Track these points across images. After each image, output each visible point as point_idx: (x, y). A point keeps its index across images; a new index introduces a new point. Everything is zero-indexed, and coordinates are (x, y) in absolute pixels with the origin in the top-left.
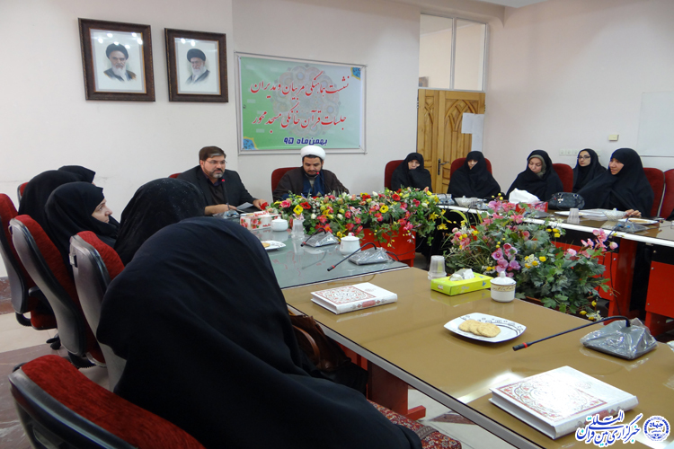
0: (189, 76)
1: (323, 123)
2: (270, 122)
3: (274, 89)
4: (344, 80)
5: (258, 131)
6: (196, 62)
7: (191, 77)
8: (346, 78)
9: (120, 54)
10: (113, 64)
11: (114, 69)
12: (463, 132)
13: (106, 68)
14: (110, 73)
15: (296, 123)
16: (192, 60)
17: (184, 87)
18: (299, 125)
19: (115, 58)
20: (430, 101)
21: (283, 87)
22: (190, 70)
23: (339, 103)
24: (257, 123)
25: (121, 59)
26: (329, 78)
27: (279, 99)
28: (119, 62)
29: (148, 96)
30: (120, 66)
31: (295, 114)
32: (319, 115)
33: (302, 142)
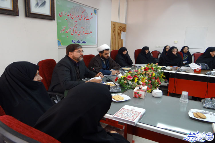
1: (85, 34)
2: (67, 32)
3: (68, 15)
4: (92, 15)
5: (63, 36)
8: (92, 14)
12: (121, 39)
15: (76, 33)
20: (114, 26)
21: (72, 15)
23: (90, 25)
24: (62, 32)
26: (87, 13)
27: (70, 21)
29: (14, 12)
31: (76, 29)
32: (84, 30)
33: (78, 42)
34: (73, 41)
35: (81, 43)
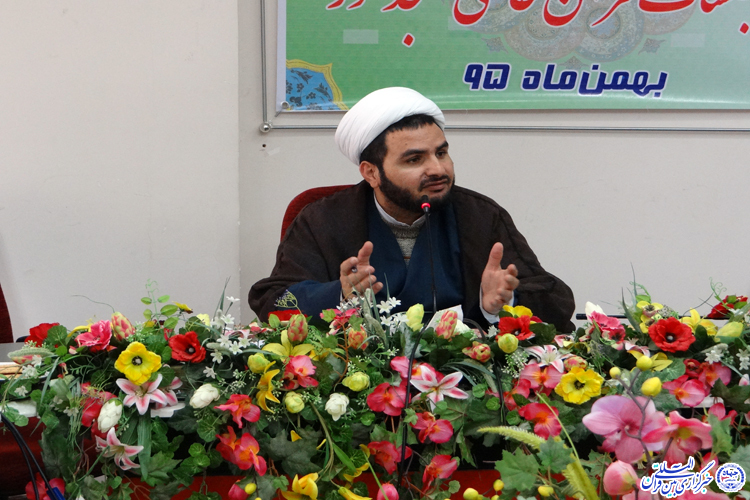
2: (407, 5)
5: (352, 36)
15: (517, 6)
18: (535, 12)
24: (345, 5)
33: (548, 85)
34: (473, 75)
35: (583, 89)
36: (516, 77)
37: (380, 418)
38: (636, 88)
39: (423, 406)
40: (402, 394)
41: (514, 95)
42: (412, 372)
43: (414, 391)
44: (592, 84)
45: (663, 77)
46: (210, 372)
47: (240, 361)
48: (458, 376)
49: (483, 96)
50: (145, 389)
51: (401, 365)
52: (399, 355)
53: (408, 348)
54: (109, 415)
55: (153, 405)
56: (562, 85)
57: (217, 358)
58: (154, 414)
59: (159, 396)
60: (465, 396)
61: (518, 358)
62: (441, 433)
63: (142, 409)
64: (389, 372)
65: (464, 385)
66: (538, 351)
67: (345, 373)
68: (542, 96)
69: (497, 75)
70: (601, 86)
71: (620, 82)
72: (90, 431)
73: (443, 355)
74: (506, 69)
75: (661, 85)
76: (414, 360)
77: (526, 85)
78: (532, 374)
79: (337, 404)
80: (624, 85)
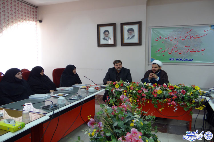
0: (127, 37)
1: (190, 52)
2: (163, 52)
3: (166, 39)
5: (157, 55)
6: (131, 32)
7: (129, 37)
8: (206, 31)
9: (107, 33)
10: (105, 36)
11: (105, 38)
13: (103, 38)
14: (104, 39)
15: (176, 52)
16: (129, 32)
17: (126, 41)
18: (177, 53)
19: (106, 34)
21: (171, 37)
22: (128, 35)
23: (201, 42)
24: (157, 52)
25: (107, 34)
26: (196, 32)
27: (168, 42)
28: (107, 35)
29: (114, 45)
30: (107, 36)
31: (175, 48)
32: (189, 48)
33: (179, 60)
34: (170, 59)
35: (183, 61)
36: (175, 59)
37: (139, 93)
38: (189, 60)
39: (144, 93)
40: (141, 91)
41: (175, 61)
42: (143, 89)
43: (143, 91)
44: (184, 60)
45: (193, 59)
46: (123, 87)
47: (126, 87)
48: (147, 90)
49: (171, 61)
50: (118, 88)
51: (142, 88)
52: (142, 87)
53: (143, 87)
54: (114, 91)
55: (118, 90)
56: (180, 60)
57: (124, 86)
58: (119, 91)
59: (119, 89)
60: (148, 92)
61: (153, 89)
62: (145, 95)
63: (117, 90)
64: (141, 89)
65: (148, 91)
66: (156, 88)
67: (136, 89)
68: (178, 61)
69: (173, 59)
70: (185, 60)
71: (187, 60)
72: (112, 92)
73: (147, 88)
74: (174, 58)
75: (192, 60)
76: (144, 88)
77: (176, 60)
78: (155, 90)
79: (134, 92)
80: (188, 60)
